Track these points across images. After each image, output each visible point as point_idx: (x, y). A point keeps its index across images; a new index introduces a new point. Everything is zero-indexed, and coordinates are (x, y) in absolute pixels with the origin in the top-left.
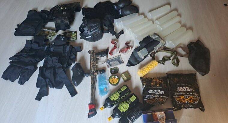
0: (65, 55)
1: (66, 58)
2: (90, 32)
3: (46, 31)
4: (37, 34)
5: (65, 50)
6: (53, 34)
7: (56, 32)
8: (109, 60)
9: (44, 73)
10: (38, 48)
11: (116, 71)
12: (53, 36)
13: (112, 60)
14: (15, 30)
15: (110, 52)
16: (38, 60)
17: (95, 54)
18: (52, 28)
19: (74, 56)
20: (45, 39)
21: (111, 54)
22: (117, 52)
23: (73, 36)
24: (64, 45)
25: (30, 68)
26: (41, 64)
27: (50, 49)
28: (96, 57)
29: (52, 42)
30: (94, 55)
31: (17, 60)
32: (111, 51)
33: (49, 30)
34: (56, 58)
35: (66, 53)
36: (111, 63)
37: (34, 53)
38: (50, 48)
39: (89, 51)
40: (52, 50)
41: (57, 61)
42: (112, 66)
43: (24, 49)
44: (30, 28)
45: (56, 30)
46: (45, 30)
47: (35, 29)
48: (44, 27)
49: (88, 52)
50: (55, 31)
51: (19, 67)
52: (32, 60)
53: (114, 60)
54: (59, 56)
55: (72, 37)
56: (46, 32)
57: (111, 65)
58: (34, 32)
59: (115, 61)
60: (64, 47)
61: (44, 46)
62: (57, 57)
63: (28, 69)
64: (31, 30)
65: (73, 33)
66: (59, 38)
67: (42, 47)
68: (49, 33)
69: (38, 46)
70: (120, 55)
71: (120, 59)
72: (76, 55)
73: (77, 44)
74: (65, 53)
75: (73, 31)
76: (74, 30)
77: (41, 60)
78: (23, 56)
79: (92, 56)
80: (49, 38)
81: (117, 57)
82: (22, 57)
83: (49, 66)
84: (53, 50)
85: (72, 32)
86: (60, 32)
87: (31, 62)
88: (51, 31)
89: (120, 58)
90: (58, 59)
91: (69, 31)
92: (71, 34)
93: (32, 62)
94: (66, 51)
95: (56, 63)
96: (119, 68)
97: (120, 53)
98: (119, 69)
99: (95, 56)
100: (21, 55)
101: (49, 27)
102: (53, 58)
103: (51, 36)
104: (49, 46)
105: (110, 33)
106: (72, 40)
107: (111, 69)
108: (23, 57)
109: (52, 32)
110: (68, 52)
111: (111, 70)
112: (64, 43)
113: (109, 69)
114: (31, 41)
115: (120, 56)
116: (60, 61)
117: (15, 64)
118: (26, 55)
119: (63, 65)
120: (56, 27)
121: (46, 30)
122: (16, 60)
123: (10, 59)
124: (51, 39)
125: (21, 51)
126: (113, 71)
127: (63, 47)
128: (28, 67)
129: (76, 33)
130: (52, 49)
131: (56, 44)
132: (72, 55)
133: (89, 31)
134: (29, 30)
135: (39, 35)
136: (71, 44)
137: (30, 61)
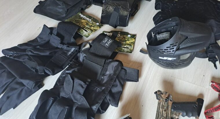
0: (103, 80)
1: (103, 88)
2: (178, 49)
3: (84, 19)
4: (66, 21)
5: (104, 69)
6: (92, 28)
7: (100, 26)
9: (48, 108)
10: (59, 47)
12: (92, 31)
14: (39, 3)
16: (47, 72)
17: (170, 103)
18: (94, 16)
19: (118, 88)
20: (76, 33)
23: (128, 42)
24: (106, 57)
25: (28, 83)
26: (50, 82)
27: (78, 55)
28: (172, 113)
29: (87, 42)
31: (15, 57)
33: (88, 19)
34: (82, 83)
35: (105, 77)
37: (47, 53)
38: (79, 52)
40: (81, 59)
41: (82, 91)
43: (35, 41)
44: (60, 7)
45: (100, 22)
46: (82, 16)
47: (68, 10)
48: (82, 11)
49: (156, 93)
50: (98, 24)
51: (10, 75)
52: (38, 68)
54: (89, 80)
55: (125, 44)
56: (83, 21)
58: (64, 15)
60: (106, 62)
61: (70, 45)
62: (85, 82)
63: (22, 84)
64: (61, 10)
65: (129, 36)
66: (102, 40)
67: (65, 47)
68: (87, 24)
69: (60, 42)
72: (123, 86)
73: (130, 61)
74: (104, 75)
75: (130, 33)
76: (132, 32)
77: (54, 74)
78: (27, 53)
79: (163, 107)
80: (84, 33)
82: (24, 55)
83: (62, 94)
84: (83, 60)
85: (127, 34)
86: (107, 28)
87: (34, 71)
88: (91, 22)
90: (85, 86)
91: (122, 29)
92: (124, 38)
93: (37, 71)
94: (108, 73)
95: (80, 94)
99: (170, 109)
100: (25, 50)
101: (90, 14)
102: (77, 81)
103: (89, 31)
104: (80, 48)
105: (209, 60)
106: (124, 51)
108: (27, 55)
109: (93, 24)
110: (110, 75)
112: (109, 53)
114: (51, 29)
116: (87, 94)
117: (5, 66)
118: (32, 54)
119: (91, 104)
120: (102, 16)
121: (85, 17)
122: (12, 58)
123: (3, 51)
124: (87, 37)
125: (30, 41)
127: (104, 60)
128: (25, 82)
129: (135, 38)
130: (82, 57)
131: (92, 50)
132: (116, 86)
133: (175, 48)
134: (58, 9)
135: (70, 23)
136: (120, 57)
137: (33, 68)
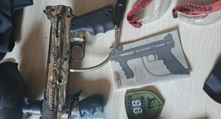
8: (125, 47)
11: (149, 107)
13: (138, 53)
15: (131, 12)
21: (135, 20)
22: (160, 15)
28: (71, 36)
30: (63, 31)
32: (134, 9)
36: (131, 63)
39: (48, 8)
42: (133, 79)
53: (146, 53)
57: (130, 74)
59: (151, 57)
70: (176, 28)
71: (173, 51)
79: (55, 31)
81: (162, 37)
89: (173, 45)
96: (164, 93)
97: (175, 16)
98: (163, 101)
99: (67, 30)
107: (128, 92)
111: (129, 99)
113: (123, 90)
115: (174, 34)
126: (136, 104)
